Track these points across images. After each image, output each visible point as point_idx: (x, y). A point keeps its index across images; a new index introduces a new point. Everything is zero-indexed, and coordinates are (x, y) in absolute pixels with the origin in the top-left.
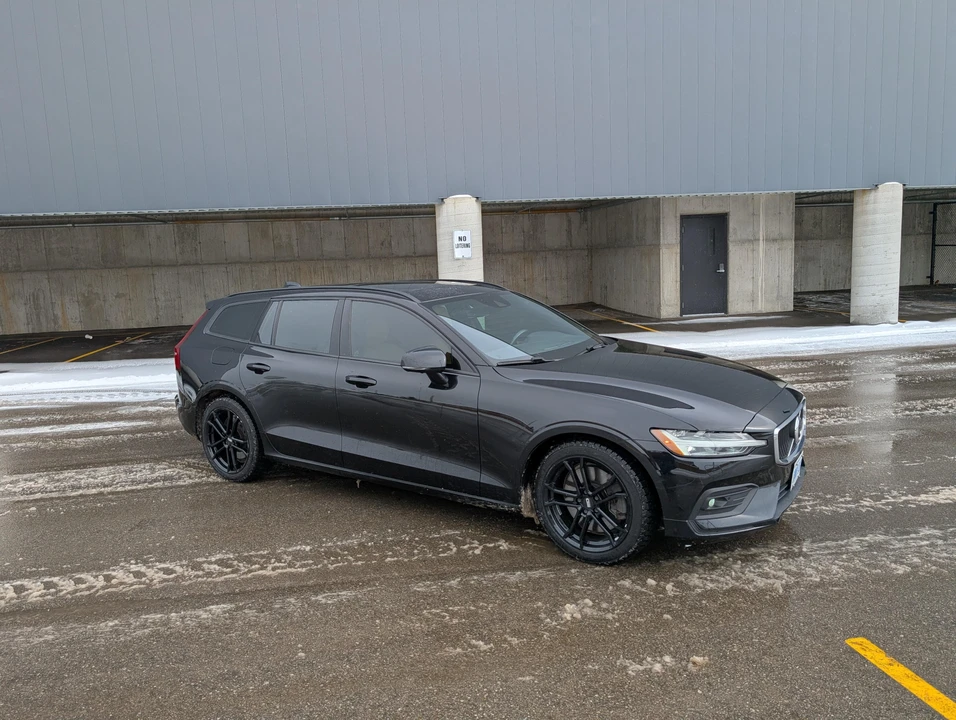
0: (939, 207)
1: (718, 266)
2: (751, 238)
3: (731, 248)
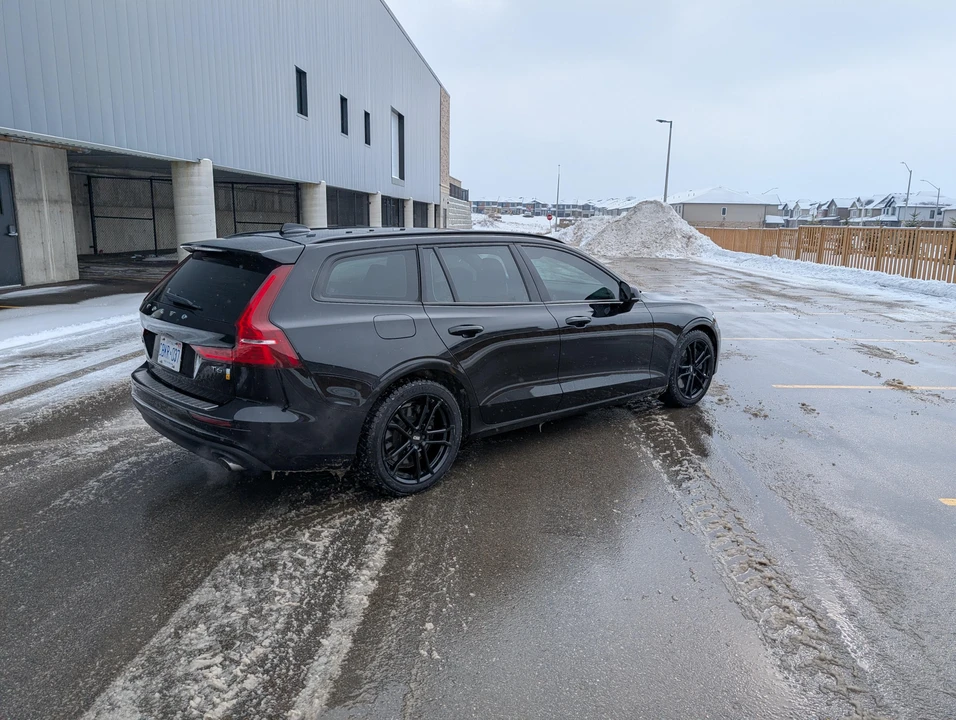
0: (93, 180)
1: (8, 228)
2: (36, 197)
3: (19, 207)
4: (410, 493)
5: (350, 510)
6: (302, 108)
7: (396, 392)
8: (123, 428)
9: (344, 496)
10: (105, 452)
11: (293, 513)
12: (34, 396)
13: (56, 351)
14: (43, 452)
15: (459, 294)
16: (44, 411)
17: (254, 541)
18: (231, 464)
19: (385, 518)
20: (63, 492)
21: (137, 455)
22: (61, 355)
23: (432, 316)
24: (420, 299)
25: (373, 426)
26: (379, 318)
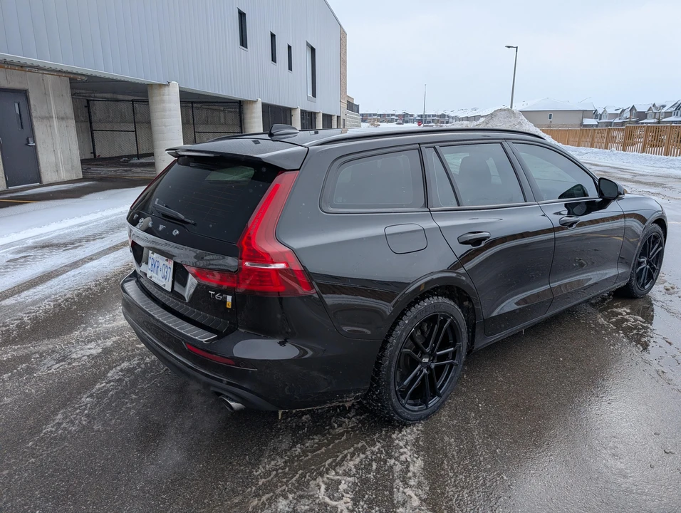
0: (91, 103)
1: (28, 140)
2: (47, 115)
3: (35, 123)
4: (419, 420)
5: (360, 445)
6: (244, 42)
7: (409, 313)
8: (115, 324)
9: (347, 420)
10: (99, 355)
11: (298, 449)
12: (40, 288)
13: (62, 241)
14: (41, 355)
15: (462, 198)
16: (47, 305)
17: (264, 498)
18: (233, 404)
19: (403, 458)
20: (55, 413)
21: (129, 360)
22: (65, 245)
23: (442, 224)
24: (426, 204)
25: (388, 353)
26: (390, 230)
